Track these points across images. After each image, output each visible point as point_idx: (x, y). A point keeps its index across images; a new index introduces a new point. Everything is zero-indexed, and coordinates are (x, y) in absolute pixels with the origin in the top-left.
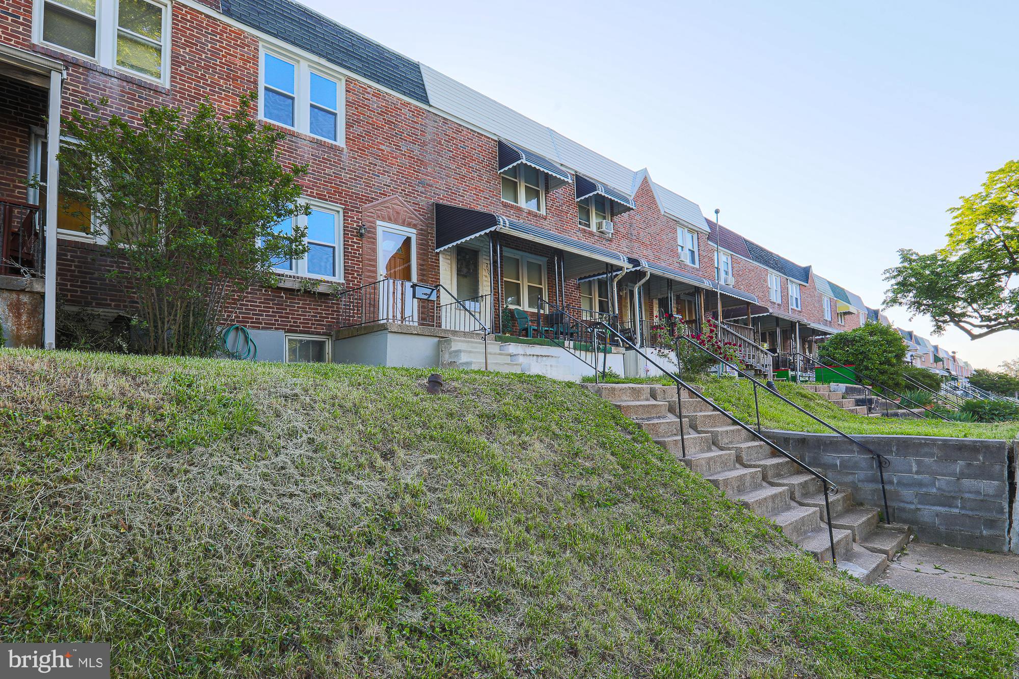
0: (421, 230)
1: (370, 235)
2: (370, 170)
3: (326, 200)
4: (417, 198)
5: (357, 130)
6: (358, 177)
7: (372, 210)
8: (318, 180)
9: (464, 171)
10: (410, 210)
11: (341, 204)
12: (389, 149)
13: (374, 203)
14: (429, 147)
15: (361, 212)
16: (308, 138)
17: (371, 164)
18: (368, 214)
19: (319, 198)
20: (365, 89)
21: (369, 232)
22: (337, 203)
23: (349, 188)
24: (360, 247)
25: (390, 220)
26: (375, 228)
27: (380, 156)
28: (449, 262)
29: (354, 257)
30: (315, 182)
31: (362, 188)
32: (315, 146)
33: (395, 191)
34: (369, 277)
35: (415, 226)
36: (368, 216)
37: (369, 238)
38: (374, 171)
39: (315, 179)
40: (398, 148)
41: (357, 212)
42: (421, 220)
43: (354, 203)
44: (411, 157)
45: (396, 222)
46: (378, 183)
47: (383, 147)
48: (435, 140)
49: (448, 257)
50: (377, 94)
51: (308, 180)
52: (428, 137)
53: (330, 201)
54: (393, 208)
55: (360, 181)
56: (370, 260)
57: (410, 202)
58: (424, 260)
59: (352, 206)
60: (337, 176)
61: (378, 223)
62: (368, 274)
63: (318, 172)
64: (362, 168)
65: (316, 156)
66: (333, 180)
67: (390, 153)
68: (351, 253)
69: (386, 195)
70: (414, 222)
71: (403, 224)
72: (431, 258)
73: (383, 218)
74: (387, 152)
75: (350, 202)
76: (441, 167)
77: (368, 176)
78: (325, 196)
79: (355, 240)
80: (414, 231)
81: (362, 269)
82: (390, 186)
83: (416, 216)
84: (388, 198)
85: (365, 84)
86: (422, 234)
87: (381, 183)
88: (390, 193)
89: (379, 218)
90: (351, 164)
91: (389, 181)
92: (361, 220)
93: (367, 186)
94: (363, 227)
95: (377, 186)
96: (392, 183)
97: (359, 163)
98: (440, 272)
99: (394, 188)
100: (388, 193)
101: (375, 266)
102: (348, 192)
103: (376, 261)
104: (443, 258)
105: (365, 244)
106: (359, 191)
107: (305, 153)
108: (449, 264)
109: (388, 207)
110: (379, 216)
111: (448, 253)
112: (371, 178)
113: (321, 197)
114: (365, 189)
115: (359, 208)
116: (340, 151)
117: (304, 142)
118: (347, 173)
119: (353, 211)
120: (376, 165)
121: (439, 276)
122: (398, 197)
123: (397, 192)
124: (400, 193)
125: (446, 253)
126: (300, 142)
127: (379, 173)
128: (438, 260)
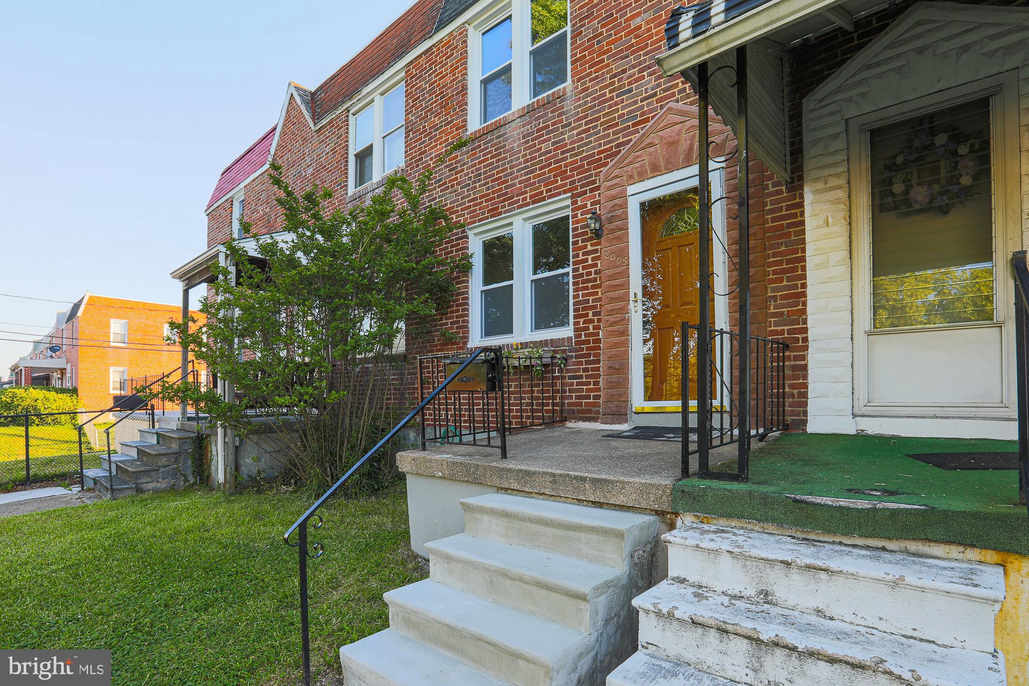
1: (612, 226)
2: (613, 91)
3: (543, 199)
6: (591, 121)
7: (616, 172)
8: (532, 172)
11: (565, 192)
13: (623, 152)
15: (598, 188)
16: (516, 115)
17: (615, 76)
18: (610, 183)
19: (534, 203)
21: (610, 220)
22: (559, 194)
23: (576, 155)
24: (598, 258)
25: (656, 170)
26: (624, 206)
28: (841, 194)
30: (527, 180)
31: (600, 139)
32: (527, 118)
33: (666, 98)
34: (611, 313)
36: (610, 188)
37: (612, 231)
38: (620, 87)
39: (527, 174)
41: (592, 190)
43: (586, 178)
45: (671, 166)
46: (630, 105)
49: (833, 182)
51: (520, 182)
53: (549, 197)
54: (661, 138)
55: (596, 126)
56: (612, 277)
59: (582, 186)
60: (558, 146)
61: (631, 190)
62: (608, 307)
63: (532, 159)
64: (599, 97)
66: (553, 157)
67: (653, 20)
69: (648, 120)
72: (772, 211)
73: (641, 173)
75: (579, 181)
77: (610, 106)
78: (542, 193)
79: (589, 248)
81: (600, 300)
82: (655, 94)
84: (649, 124)
87: (636, 102)
88: (655, 109)
89: (631, 179)
90: (580, 106)
91: (653, 83)
92: (598, 202)
93: (609, 127)
94: (597, 217)
95: (630, 112)
96: (659, 85)
97: (592, 94)
98: (809, 236)
99: (665, 90)
100: (651, 111)
101: (626, 286)
102: (576, 161)
103: (626, 274)
104: (814, 192)
105: (605, 247)
106: (594, 148)
107: (514, 141)
108: (837, 201)
109: (651, 145)
110: (631, 177)
111: (833, 171)
112: (616, 104)
113: (537, 199)
114: (604, 137)
115: (594, 182)
116: (561, 97)
117: (513, 124)
118: (573, 129)
119: (585, 193)
120: (624, 71)
121: (804, 251)
122: (673, 105)
123: (673, 95)
124: (680, 92)
125: (827, 172)
126: (508, 129)
127: (630, 84)
128: (801, 205)
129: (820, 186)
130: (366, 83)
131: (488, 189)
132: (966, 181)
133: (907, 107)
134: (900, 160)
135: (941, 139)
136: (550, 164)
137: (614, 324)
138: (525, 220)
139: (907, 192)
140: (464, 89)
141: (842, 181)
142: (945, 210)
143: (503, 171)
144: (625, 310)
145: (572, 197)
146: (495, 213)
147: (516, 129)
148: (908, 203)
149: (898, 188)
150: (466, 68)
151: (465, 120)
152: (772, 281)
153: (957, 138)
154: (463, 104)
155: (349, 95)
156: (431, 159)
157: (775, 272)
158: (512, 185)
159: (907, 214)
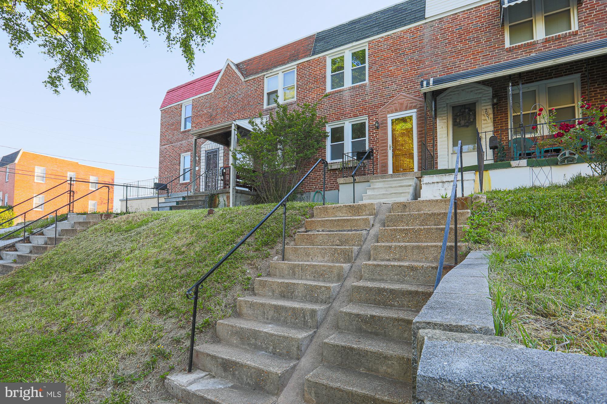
0: (420, 107)
1: (383, 125)
2: (383, 87)
3: (358, 116)
4: (417, 87)
5: (374, 68)
6: (375, 94)
7: (384, 110)
8: (353, 107)
9: (460, 46)
10: (412, 98)
11: (366, 115)
12: (395, 67)
13: (386, 105)
14: (428, 47)
15: (378, 114)
16: (348, 89)
17: (384, 82)
19: (353, 117)
20: (380, 40)
21: (382, 124)
22: (364, 115)
23: (370, 104)
24: (377, 135)
25: (396, 111)
26: (386, 120)
27: (389, 75)
28: (445, 121)
29: (374, 141)
30: (351, 110)
31: (378, 100)
32: (352, 90)
33: (400, 91)
34: (382, 150)
35: (415, 107)
36: (382, 114)
37: (382, 127)
38: (385, 86)
39: (351, 108)
40: (402, 62)
41: (375, 115)
42: (420, 101)
43: (373, 111)
44: (412, 63)
45: (401, 110)
46: (388, 92)
47: (391, 68)
48: (432, 39)
49: (444, 118)
50: (387, 39)
51: (349, 110)
52: (426, 41)
53: (360, 116)
54: (398, 102)
55: (377, 96)
56: (382, 140)
57: (411, 93)
58: (422, 127)
59: (372, 113)
60: (364, 100)
61: (388, 116)
62: (381, 149)
63: (353, 103)
64: (378, 88)
65: (352, 96)
66: (361, 104)
67: (396, 69)
68: (372, 139)
69: (394, 96)
70: (414, 104)
71: (406, 110)
72: (428, 124)
73: (391, 111)
74: (394, 69)
75: (371, 111)
76: (437, 55)
77: (382, 91)
78: (357, 114)
79: (374, 132)
80: (415, 110)
81: (378, 147)
82: (396, 90)
83: (416, 100)
84: (394, 98)
85: (378, 38)
86: (420, 111)
87: (390, 91)
88: (396, 94)
89: (389, 113)
90: (371, 89)
91: (396, 87)
92: (378, 118)
93: (381, 97)
94: (377, 122)
95: (388, 94)
96: (398, 87)
97: (376, 86)
98: (438, 131)
99: (399, 89)
100: (395, 94)
101: (387, 143)
102: (370, 106)
103: (387, 139)
104: (439, 120)
105: (380, 132)
106: (376, 102)
107: (347, 97)
108: (445, 123)
109: (395, 103)
110: (389, 112)
111: (444, 115)
112: (384, 91)
113: (355, 116)
114: (380, 100)
115: (376, 112)
116: (365, 85)
117: (346, 92)
118: (369, 96)
119: (373, 115)
120: (387, 82)
121: (437, 134)
122: (402, 93)
123: (402, 91)
124: (404, 90)
125: (442, 115)
126: (344, 93)
127: (388, 85)
128: (436, 123)
129: (441, 118)
130: (276, 67)
131: (336, 111)
132: (472, 120)
133: (460, 102)
134: (458, 114)
135: (467, 110)
136: (360, 106)
137: (383, 153)
138: (349, 122)
139: (460, 121)
140: (325, 77)
141: (446, 118)
142: (467, 126)
143: (341, 106)
144: (387, 149)
145: (368, 116)
146: (338, 119)
147: (347, 93)
148: (460, 124)
149: (458, 121)
150: (326, 70)
151: (326, 87)
152: (429, 142)
153: (470, 110)
154: (325, 82)
155: (267, 70)
156: (310, 99)
157: (430, 139)
158: (346, 111)
159: (460, 127)
